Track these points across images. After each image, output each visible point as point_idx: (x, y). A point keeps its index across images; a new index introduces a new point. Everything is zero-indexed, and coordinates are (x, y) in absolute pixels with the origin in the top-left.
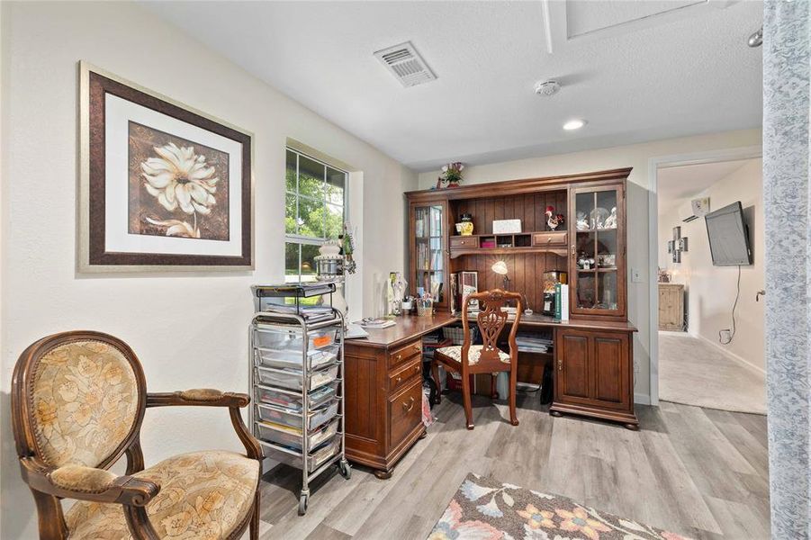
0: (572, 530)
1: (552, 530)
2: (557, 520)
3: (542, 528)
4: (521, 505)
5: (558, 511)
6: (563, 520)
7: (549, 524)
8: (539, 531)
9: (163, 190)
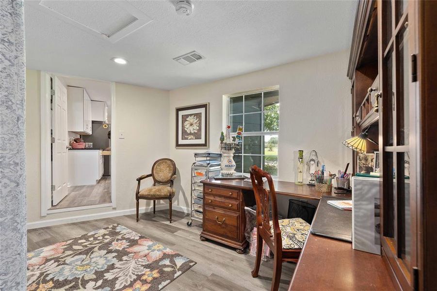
0: (135, 284)
1: (140, 278)
2: (145, 282)
3: (144, 274)
4: (161, 272)
5: (149, 285)
6: (143, 285)
7: (144, 278)
8: (143, 273)
9: (188, 128)
